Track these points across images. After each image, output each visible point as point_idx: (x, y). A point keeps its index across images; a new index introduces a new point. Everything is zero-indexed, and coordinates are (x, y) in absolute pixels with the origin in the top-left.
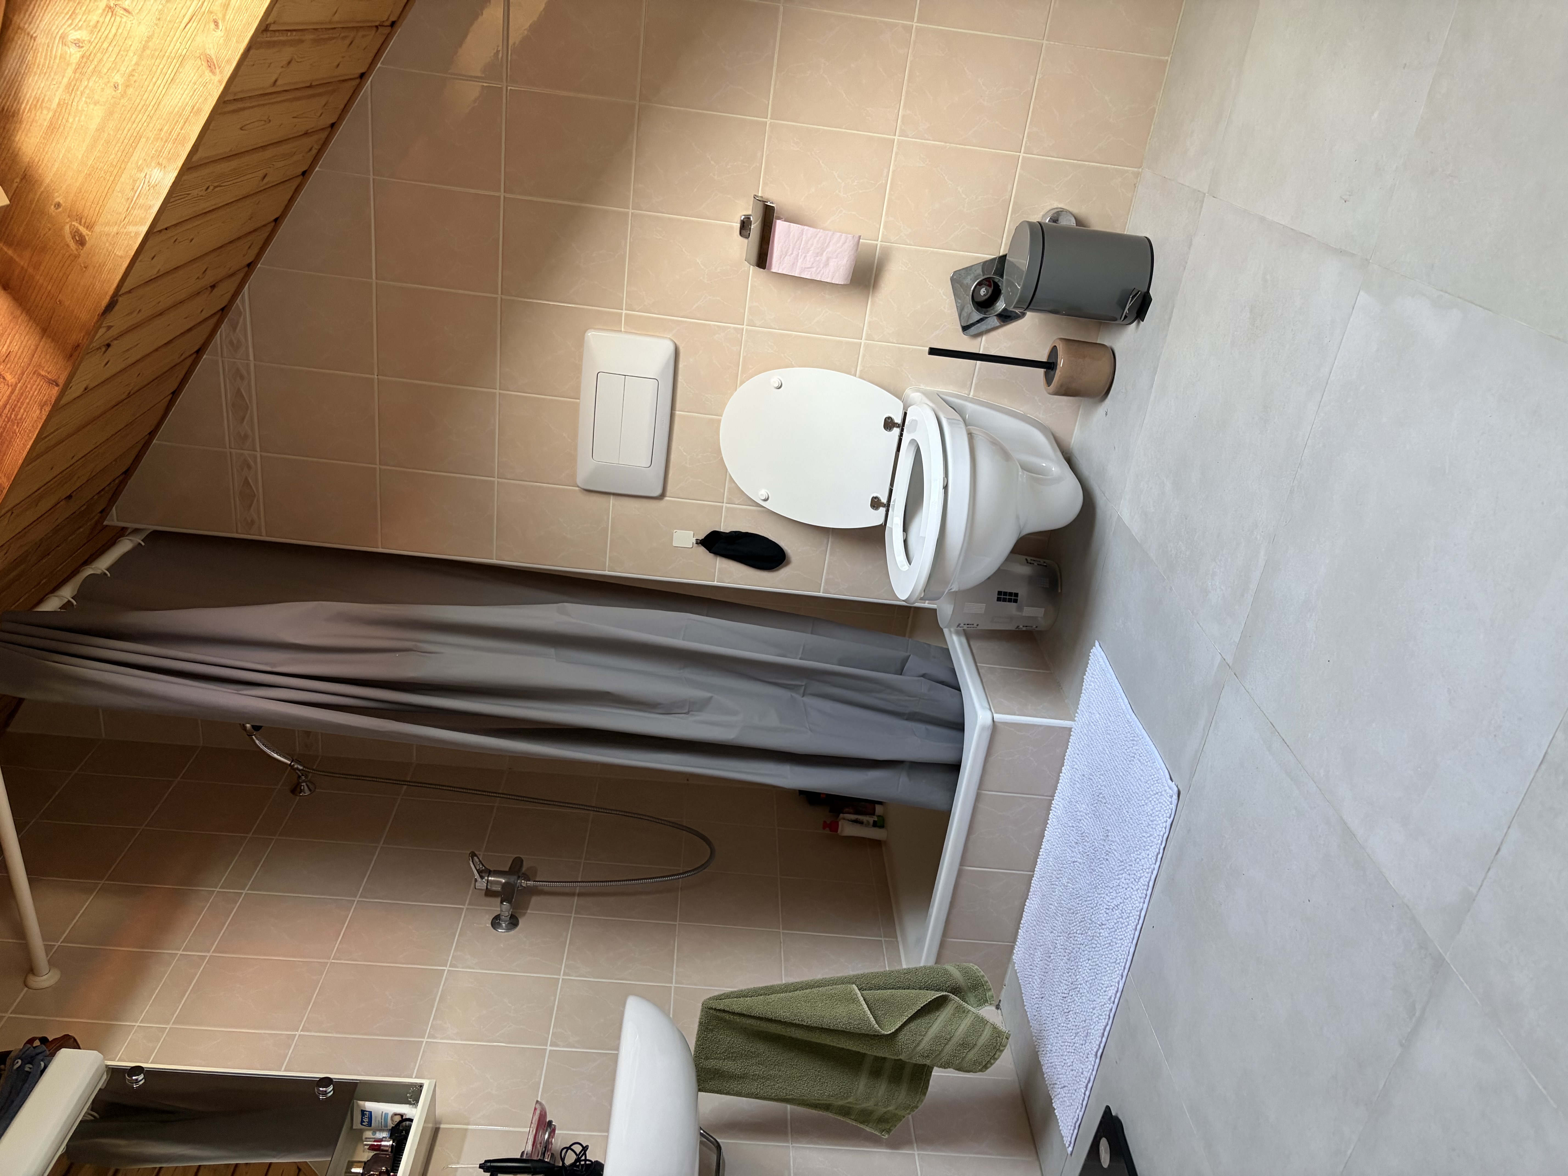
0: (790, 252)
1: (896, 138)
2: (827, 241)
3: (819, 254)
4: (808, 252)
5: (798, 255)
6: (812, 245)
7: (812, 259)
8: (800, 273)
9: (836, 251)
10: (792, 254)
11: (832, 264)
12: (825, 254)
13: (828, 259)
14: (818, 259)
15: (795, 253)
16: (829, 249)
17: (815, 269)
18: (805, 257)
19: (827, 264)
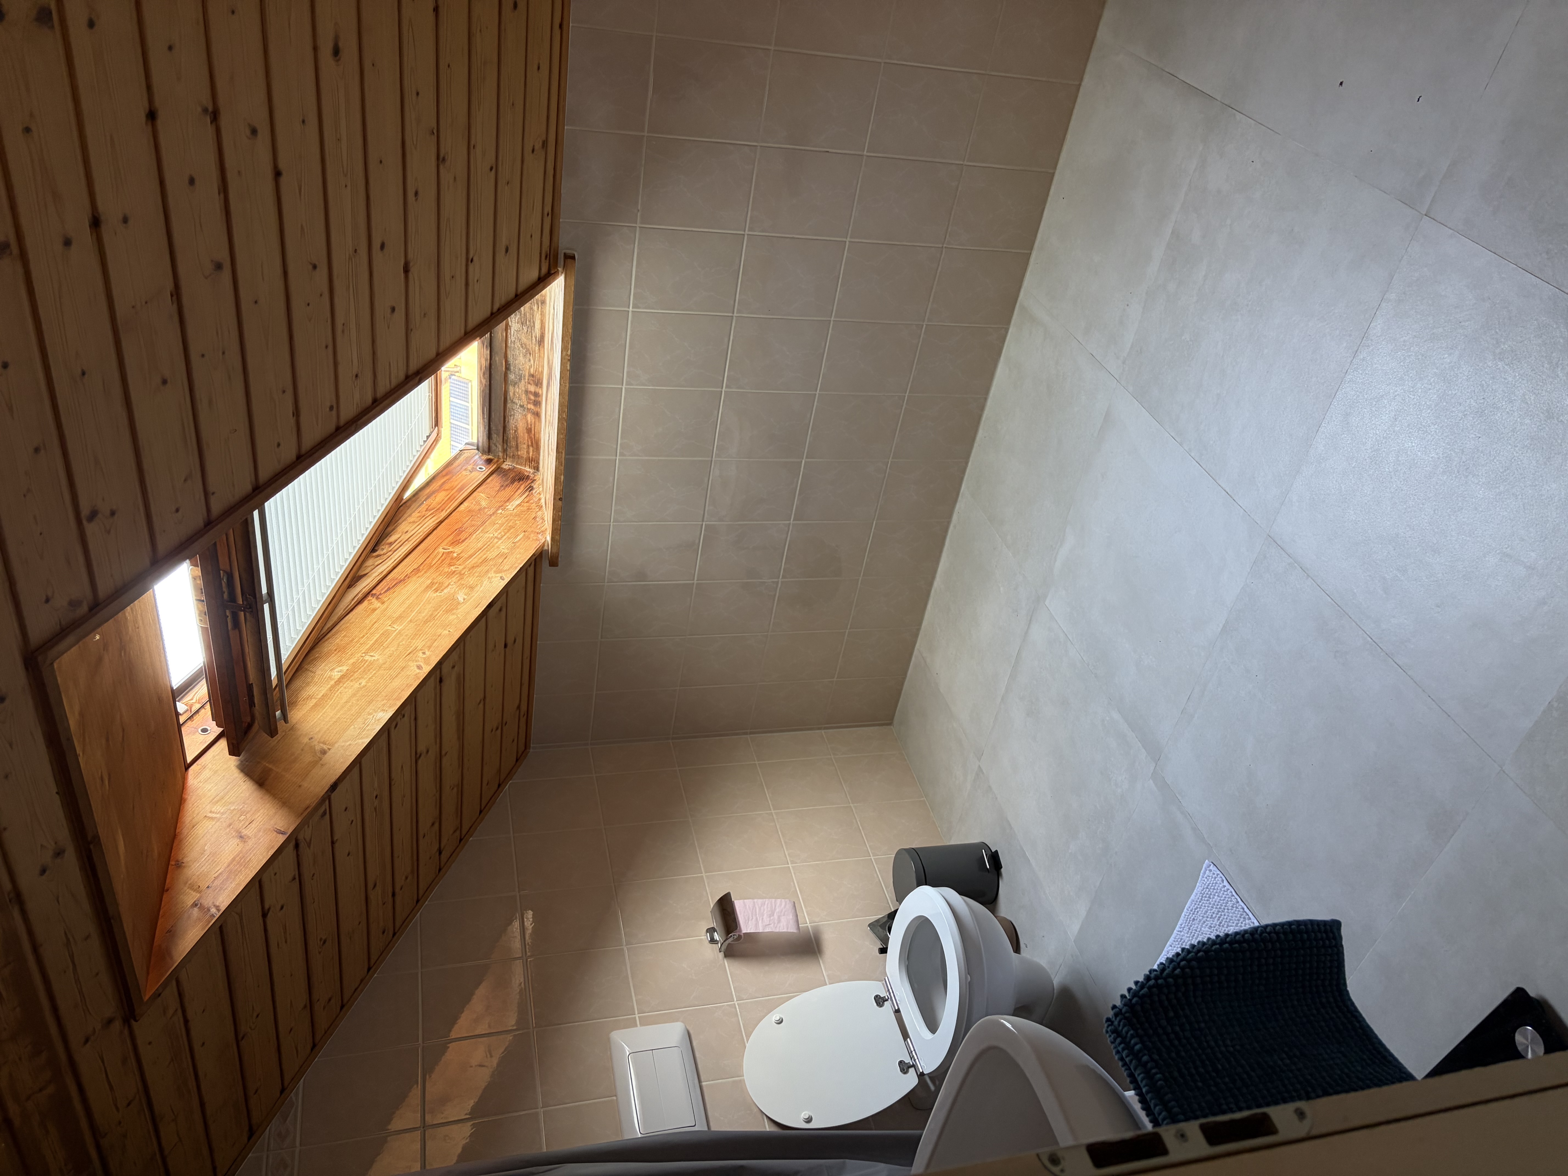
0: (751, 918)
1: (790, 865)
2: (774, 906)
3: (772, 914)
4: (763, 916)
5: (757, 919)
6: (764, 910)
7: (768, 919)
8: (764, 929)
9: (782, 910)
10: (752, 919)
11: (783, 919)
12: (775, 914)
13: (779, 917)
14: (772, 918)
15: (754, 918)
16: (777, 910)
17: (772, 925)
18: (763, 919)
19: (779, 921)
